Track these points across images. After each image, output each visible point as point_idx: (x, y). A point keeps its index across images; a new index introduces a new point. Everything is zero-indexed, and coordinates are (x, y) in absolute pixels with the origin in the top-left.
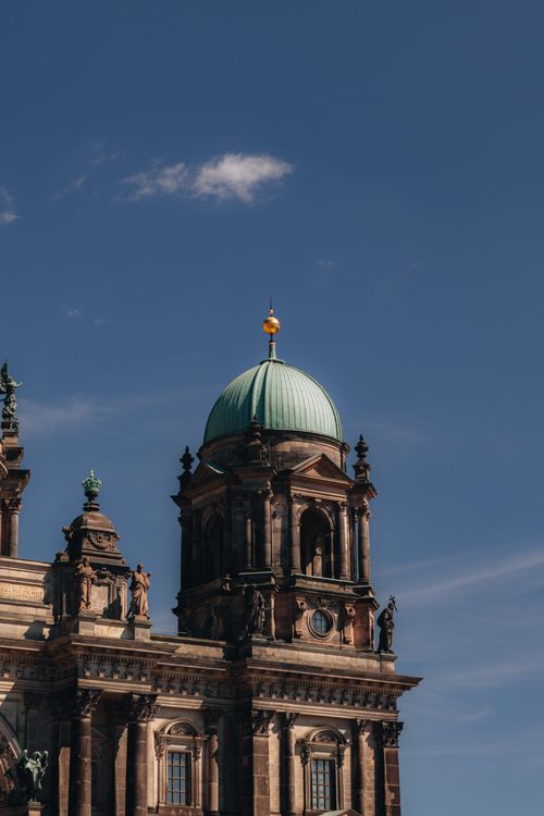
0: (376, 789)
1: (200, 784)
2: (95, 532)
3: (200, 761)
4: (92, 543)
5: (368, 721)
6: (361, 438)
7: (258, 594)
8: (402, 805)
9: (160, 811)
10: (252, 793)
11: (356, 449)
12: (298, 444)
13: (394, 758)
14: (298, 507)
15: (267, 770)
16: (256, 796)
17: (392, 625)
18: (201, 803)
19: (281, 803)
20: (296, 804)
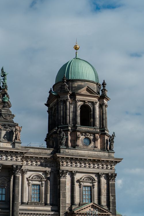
0: (107, 196)
1: (44, 195)
2: (4, 114)
3: (44, 187)
4: (3, 117)
5: (103, 173)
6: (104, 81)
7: (63, 132)
8: (116, 201)
9: (28, 204)
10: (59, 197)
11: (102, 85)
12: (80, 83)
13: (114, 185)
14: (79, 104)
15: (65, 190)
16: (61, 198)
17: (113, 142)
18: (44, 201)
19: (71, 201)
20: (77, 201)
